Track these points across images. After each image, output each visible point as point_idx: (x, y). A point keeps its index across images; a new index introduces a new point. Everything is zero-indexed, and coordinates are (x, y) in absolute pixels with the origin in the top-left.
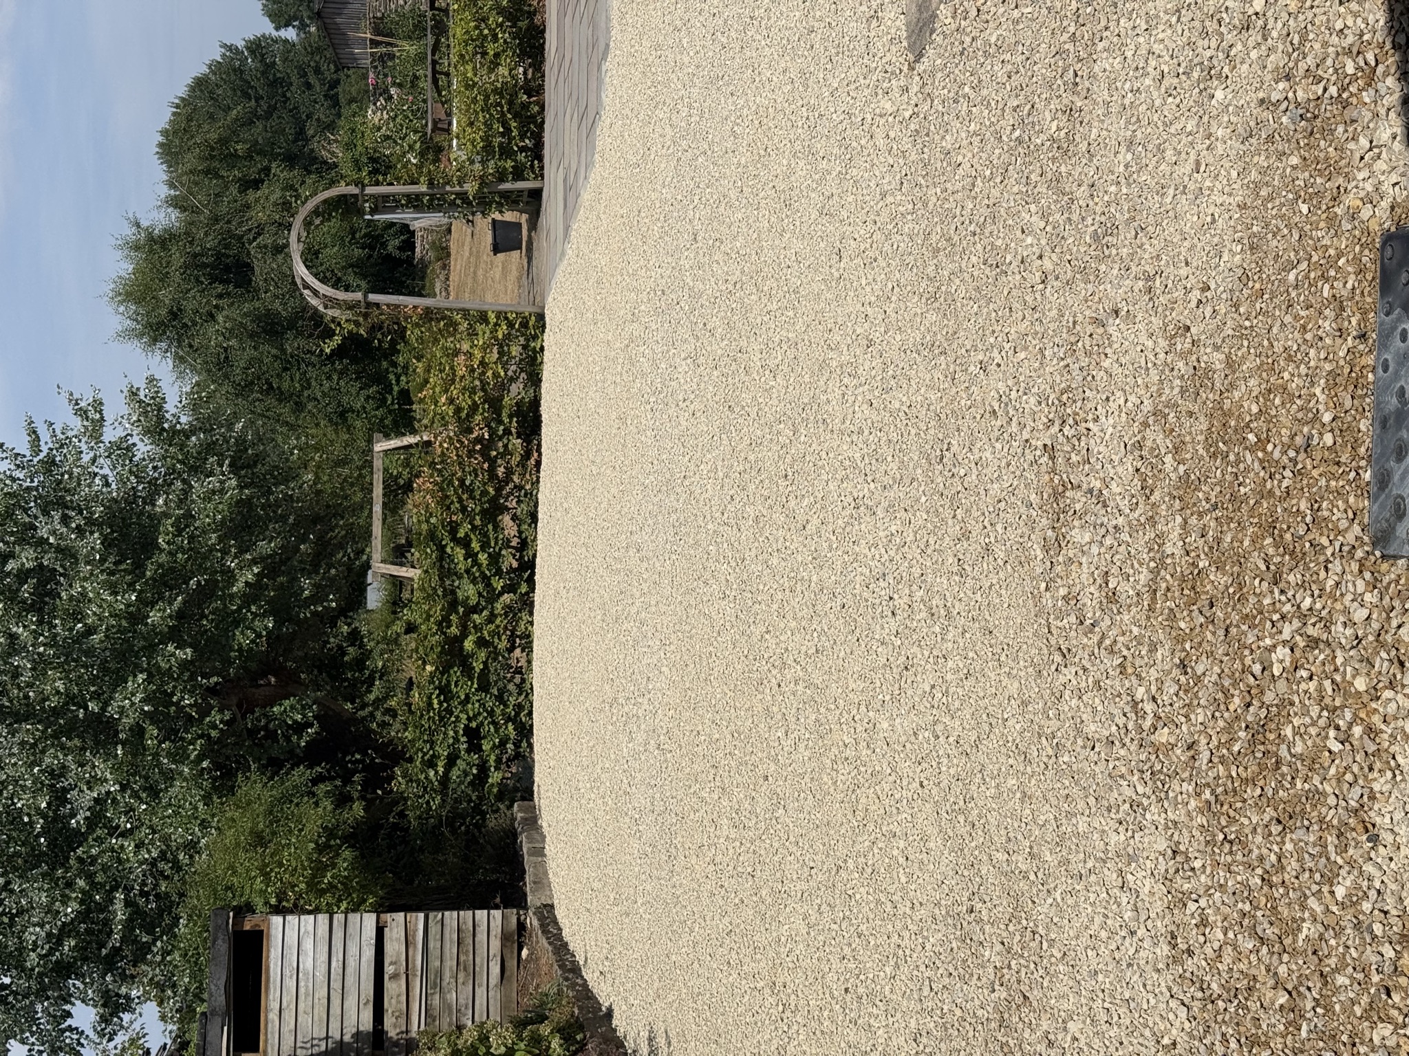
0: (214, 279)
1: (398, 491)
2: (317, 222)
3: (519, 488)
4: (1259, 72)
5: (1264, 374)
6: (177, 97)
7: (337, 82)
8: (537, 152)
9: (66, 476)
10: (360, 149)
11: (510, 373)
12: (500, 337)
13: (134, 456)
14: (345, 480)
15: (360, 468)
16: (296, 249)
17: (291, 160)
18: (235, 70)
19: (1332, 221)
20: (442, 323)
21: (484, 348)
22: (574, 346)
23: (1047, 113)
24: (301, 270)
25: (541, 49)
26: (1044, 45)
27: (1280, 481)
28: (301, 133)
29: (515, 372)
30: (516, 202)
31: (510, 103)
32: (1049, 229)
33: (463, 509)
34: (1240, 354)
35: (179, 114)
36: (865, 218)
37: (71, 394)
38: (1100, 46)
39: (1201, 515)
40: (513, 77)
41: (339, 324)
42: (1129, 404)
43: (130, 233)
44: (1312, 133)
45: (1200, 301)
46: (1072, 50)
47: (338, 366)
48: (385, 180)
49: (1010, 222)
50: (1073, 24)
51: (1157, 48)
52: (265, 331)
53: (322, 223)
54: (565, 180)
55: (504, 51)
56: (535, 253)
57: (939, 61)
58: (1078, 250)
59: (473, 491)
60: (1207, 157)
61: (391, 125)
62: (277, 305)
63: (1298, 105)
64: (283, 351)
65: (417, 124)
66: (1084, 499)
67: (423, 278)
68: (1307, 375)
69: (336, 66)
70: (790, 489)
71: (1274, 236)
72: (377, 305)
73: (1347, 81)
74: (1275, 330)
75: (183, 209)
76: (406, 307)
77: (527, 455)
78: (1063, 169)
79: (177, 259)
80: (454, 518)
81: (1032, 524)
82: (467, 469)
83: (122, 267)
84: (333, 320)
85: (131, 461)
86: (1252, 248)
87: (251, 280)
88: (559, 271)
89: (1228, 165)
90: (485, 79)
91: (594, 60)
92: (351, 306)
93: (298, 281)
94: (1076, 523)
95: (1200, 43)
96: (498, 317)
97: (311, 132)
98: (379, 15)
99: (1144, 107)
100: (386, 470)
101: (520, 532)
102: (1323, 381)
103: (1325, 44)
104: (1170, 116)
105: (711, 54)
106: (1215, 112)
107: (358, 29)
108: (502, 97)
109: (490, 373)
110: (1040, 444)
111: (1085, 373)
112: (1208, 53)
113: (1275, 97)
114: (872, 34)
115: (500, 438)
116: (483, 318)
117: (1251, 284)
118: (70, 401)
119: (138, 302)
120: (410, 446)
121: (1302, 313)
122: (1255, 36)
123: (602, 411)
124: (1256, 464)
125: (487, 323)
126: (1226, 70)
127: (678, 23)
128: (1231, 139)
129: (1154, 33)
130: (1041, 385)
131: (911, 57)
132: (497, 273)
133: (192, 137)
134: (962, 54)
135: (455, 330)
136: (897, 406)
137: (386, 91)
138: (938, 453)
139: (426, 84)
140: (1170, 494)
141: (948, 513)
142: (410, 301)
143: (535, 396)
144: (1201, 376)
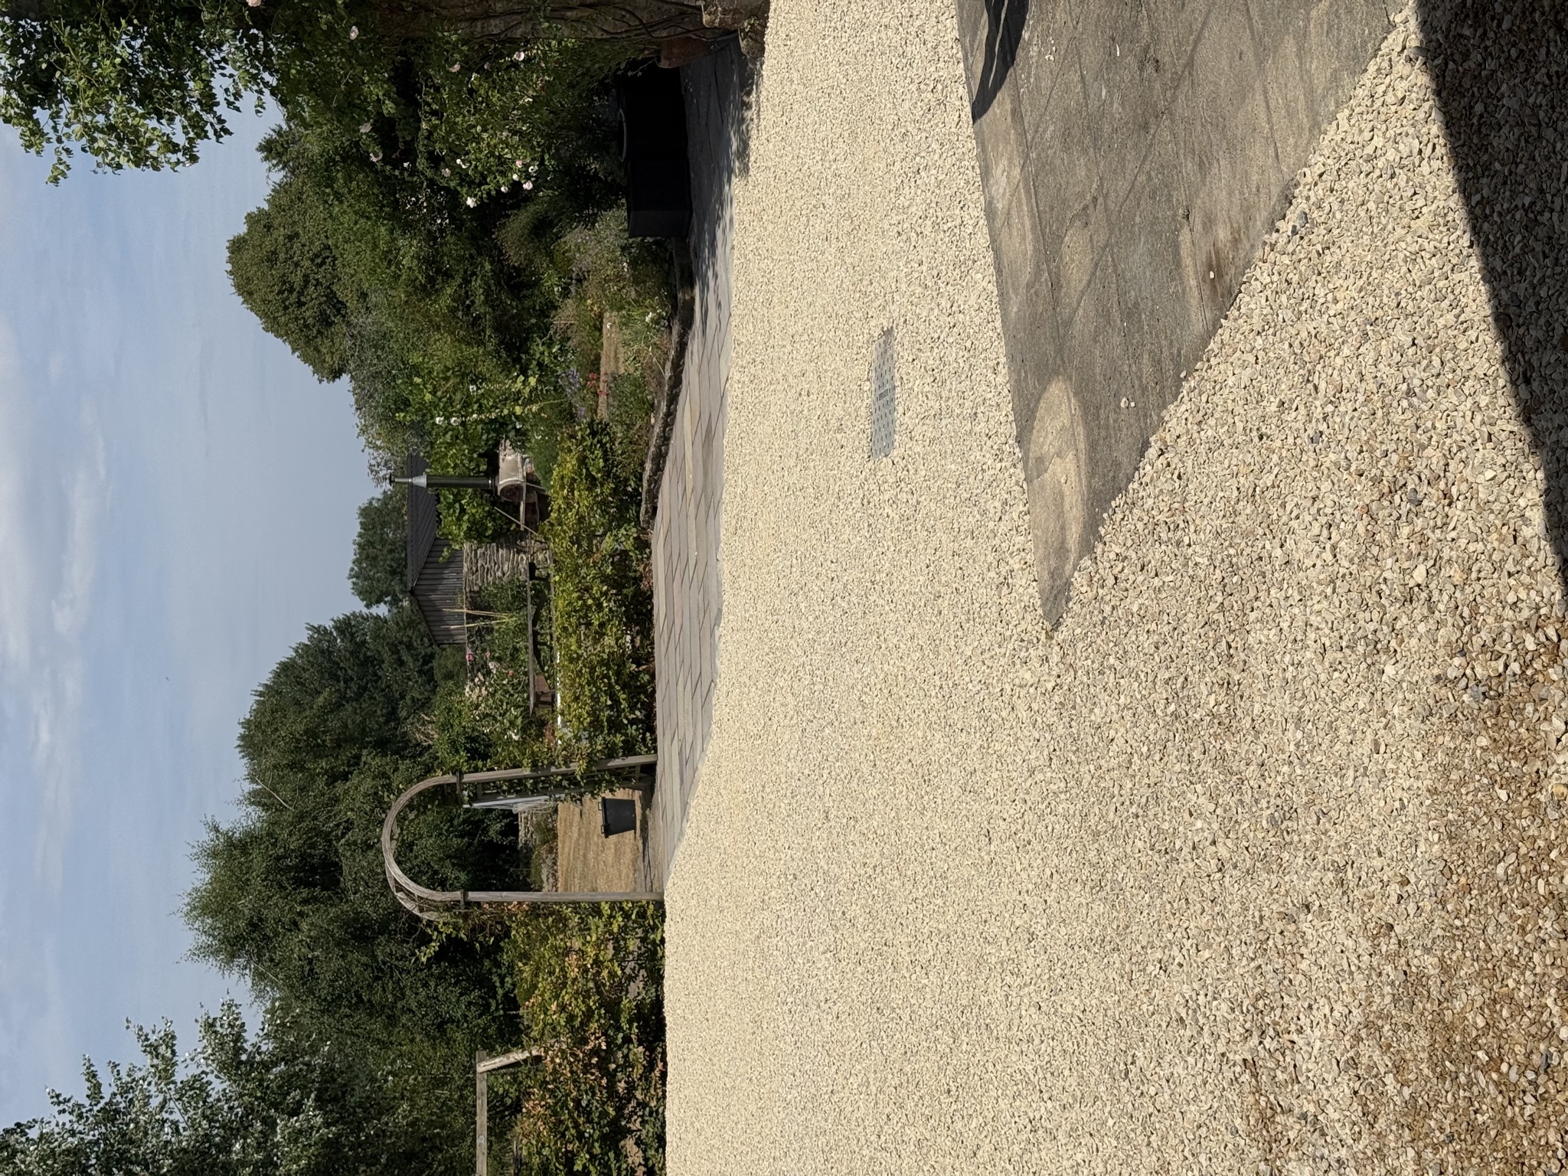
0: (299, 883)
1: (504, 1112)
2: (412, 816)
3: (643, 1105)
4: (1430, 647)
5: (1486, 981)
6: (260, 685)
7: (432, 656)
8: (649, 724)
9: (132, 1126)
10: (457, 729)
11: (628, 971)
12: (616, 930)
13: (209, 1096)
14: (444, 1104)
15: (461, 1089)
16: (388, 848)
17: (382, 745)
18: (322, 652)
19: (1535, 807)
20: (550, 919)
21: (599, 945)
22: (698, 938)
23: (1202, 686)
24: (394, 871)
25: (649, 614)
26: (1190, 615)
27: (1522, 1109)
28: (392, 715)
29: (633, 970)
30: (628, 779)
31: (618, 674)
32: (1219, 811)
33: (580, 1135)
34: (1454, 958)
35: (263, 702)
36: (1013, 797)
37: (141, 1029)
38: (1252, 616)
39: (1436, 1148)
40: (620, 647)
41: (436, 929)
42: (1336, 1014)
43: (207, 839)
44: (1498, 712)
45: (1400, 897)
46: (1222, 620)
47: (435, 970)
48: (484, 765)
49: (1175, 803)
50: (1220, 594)
51: (1314, 620)
52: (354, 937)
53: (417, 816)
54: (680, 753)
55: (609, 620)
56: (651, 833)
57: (1078, 631)
58: (1255, 835)
59: (590, 1113)
60: (1385, 737)
61: (491, 701)
62: (367, 907)
63: (1478, 683)
64: (374, 957)
65: (518, 698)
66: (1298, 1127)
67: (528, 865)
68: (1534, 983)
69: (430, 640)
70: (954, 1107)
71: (1474, 824)
72: (478, 904)
73: (1529, 657)
74: (1490, 930)
75: (266, 807)
76: (510, 903)
77: (650, 1066)
78: (1227, 746)
79: (259, 862)
80: (570, 1147)
81: (1240, 1154)
82: (583, 1087)
83: (196, 876)
84: (429, 923)
85: (205, 1102)
86: (1450, 838)
87: (338, 881)
88: (678, 854)
89: (1410, 745)
90: (590, 651)
91: (706, 625)
92: (449, 907)
93: (391, 884)
94: (1292, 1155)
95: (1361, 616)
96: (612, 908)
97: (404, 714)
98: (476, 588)
99: (1308, 682)
100: (490, 1088)
101: (646, 1159)
102: (1553, 991)
103: (1499, 618)
104: (1339, 693)
105: (831, 619)
106: (1387, 689)
107: (454, 604)
108: (608, 669)
109: (605, 973)
110: (1238, 1058)
111: (1281, 977)
112: (1371, 627)
113: (1452, 673)
114: (1004, 601)
115: (620, 1048)
116: (596, 910)
117: (1455, 878)
118: (140, 1036)
119: (215, 914)
120: (517, 1064)
121: (1519, 912)
122: (1420, 610)
123: (733, 1013)
124: (1492, 1087)
125: (601, 915)
126: (1393, 643)
127: (795, 588)
128: (1409, 717)
129: (1309, 603)
130: (1231, 989)
131: (1048, 626)
132: (609, 855)
133: (276, 730)
134: (1103, 623)
135: (565, 926)
136: (1069, 1010)
137: (485, 665)
138: (1122, 1067)
139: (527, 656)
140: (1397, 1122)
141: (1141, 1140)
142: (513, 897)
143: (657, 996)
144: (1413, 984)
